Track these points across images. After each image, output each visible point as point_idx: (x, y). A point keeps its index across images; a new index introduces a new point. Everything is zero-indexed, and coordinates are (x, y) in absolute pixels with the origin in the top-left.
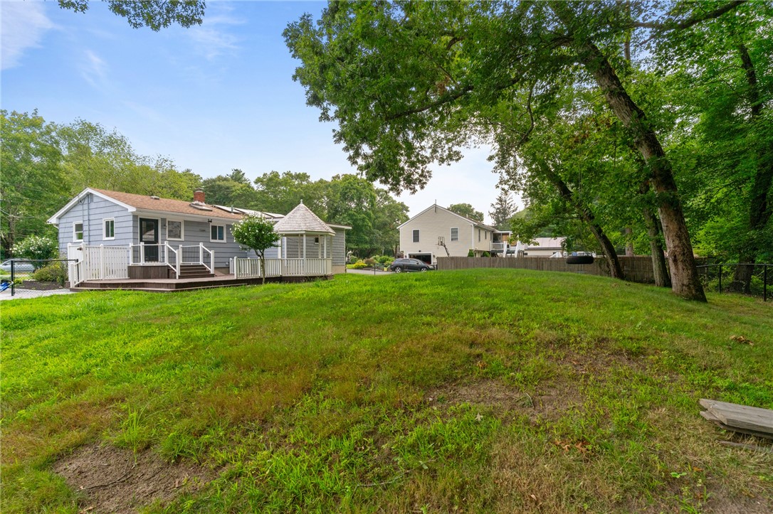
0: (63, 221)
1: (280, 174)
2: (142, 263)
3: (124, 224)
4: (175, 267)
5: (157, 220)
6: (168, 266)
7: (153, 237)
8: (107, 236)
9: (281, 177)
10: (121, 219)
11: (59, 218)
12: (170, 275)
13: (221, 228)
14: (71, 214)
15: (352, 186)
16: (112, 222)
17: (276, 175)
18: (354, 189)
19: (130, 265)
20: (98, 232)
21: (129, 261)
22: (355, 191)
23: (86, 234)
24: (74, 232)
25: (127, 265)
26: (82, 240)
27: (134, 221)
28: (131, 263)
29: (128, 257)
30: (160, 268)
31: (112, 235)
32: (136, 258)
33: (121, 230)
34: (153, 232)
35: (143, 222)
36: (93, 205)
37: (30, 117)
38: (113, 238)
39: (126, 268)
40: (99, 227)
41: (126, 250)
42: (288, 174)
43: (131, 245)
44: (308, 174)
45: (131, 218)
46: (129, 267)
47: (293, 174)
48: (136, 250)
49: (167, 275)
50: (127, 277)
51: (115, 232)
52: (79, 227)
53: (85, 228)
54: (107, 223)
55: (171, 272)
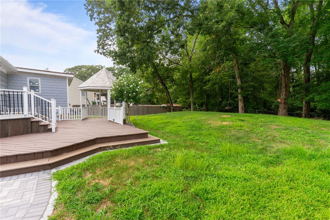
6: (31, 118)
12: (35, 128)
49: (30, 130)
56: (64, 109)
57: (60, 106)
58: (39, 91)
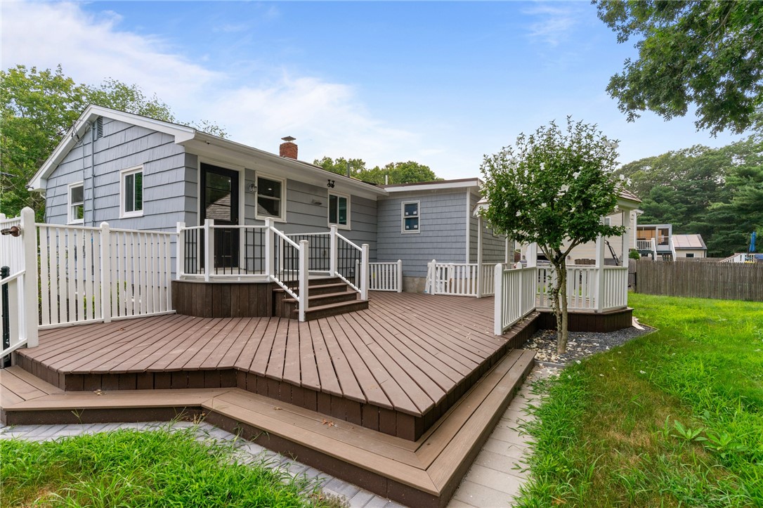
0: (52, 183)
1: (333, 160)
2: (209, 274)
3: (165, 178)
4: (294, 284)
5: (237, 173)
6: (274, 284)
7: (228, 209)
8: (129, 208)
9: (334, 164)
10: (157, 166)
11: (47, 178)
12: (279, 307)
13: (343, 201)
14: (66, 169)
15: (412, 174)
16: (139, 176)
17: (328, 161)
18: (415, 177)
19: (178, 279)
20: (110, 202)
21: (174, 266)
22: (417, 180)
23: (88, 206)
24: (70, 205)
25: (169, 278)
26: (82, 221)
27: (189, 167)
28: (180, 275)
29: (174, 258)
30: (253, 290)
31: (139, 207)
32: (193, 260)
33: (158, 193)
34: (227, 200)
35: (208, 174)
36: (102, 144)
37: (53, 74)
38: (140, 213)
39: (169, 285)
40: (113, 189)
41: (168, 240)
42: (341, 161)
43: (181, 226)
44: (363, 161)
45: (181, 160)
46: (174, 283)
47: (347, 161)
48: (192, 241)
49: (269, 308)
50: (169, 311)
51: (144, 199)
52: (78, 194)
53: (88, 194)
54: (129, 178)
55: (279, 298)
56: (456, 266)
57: (434, 260)
58: (417, 229)
